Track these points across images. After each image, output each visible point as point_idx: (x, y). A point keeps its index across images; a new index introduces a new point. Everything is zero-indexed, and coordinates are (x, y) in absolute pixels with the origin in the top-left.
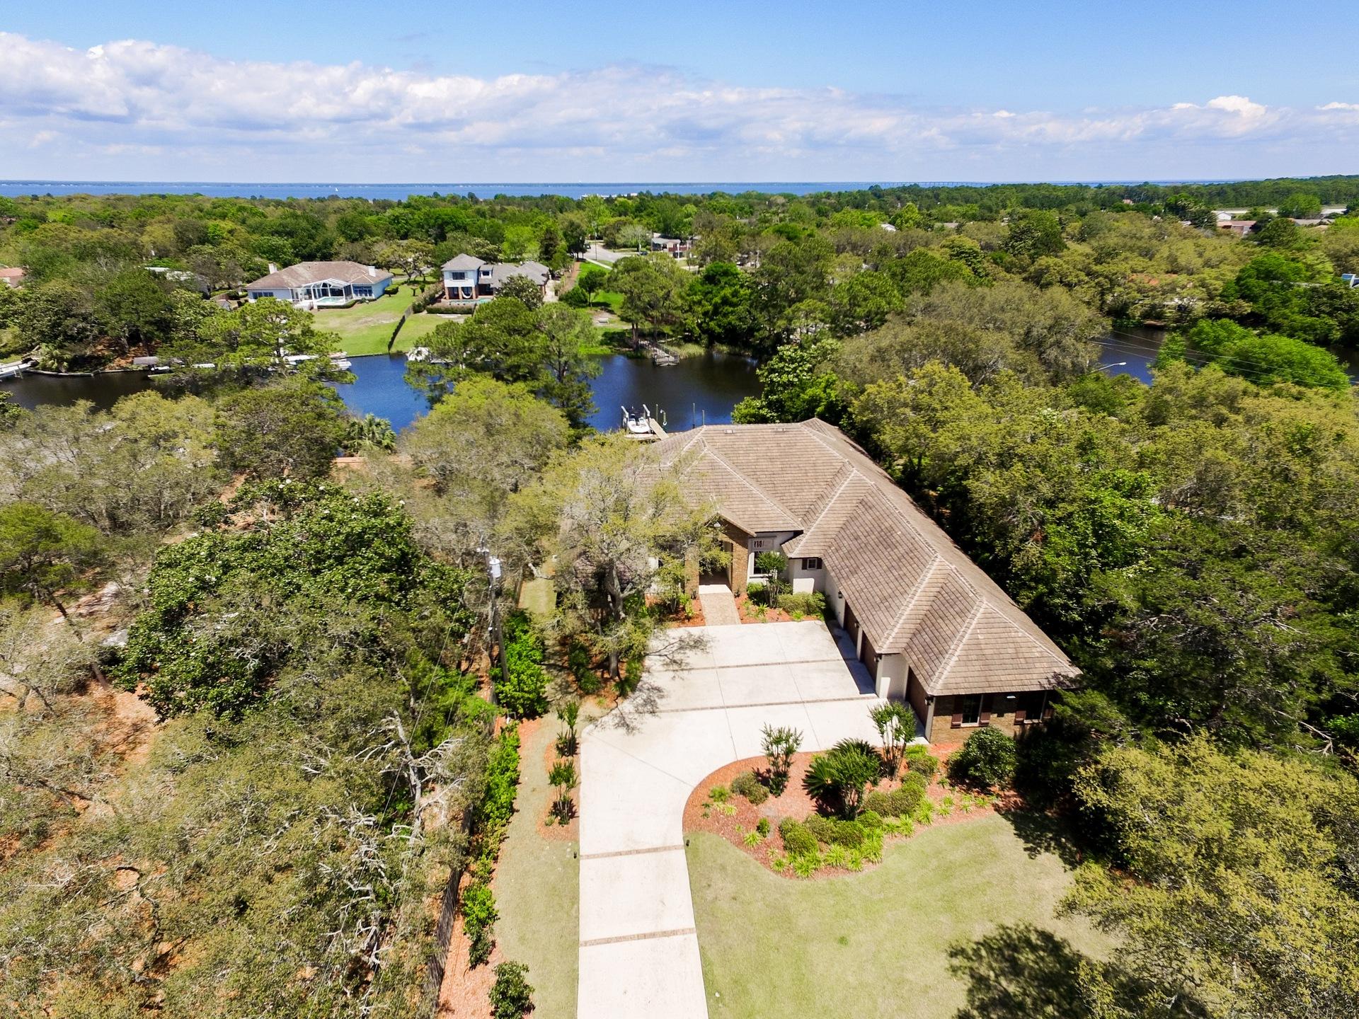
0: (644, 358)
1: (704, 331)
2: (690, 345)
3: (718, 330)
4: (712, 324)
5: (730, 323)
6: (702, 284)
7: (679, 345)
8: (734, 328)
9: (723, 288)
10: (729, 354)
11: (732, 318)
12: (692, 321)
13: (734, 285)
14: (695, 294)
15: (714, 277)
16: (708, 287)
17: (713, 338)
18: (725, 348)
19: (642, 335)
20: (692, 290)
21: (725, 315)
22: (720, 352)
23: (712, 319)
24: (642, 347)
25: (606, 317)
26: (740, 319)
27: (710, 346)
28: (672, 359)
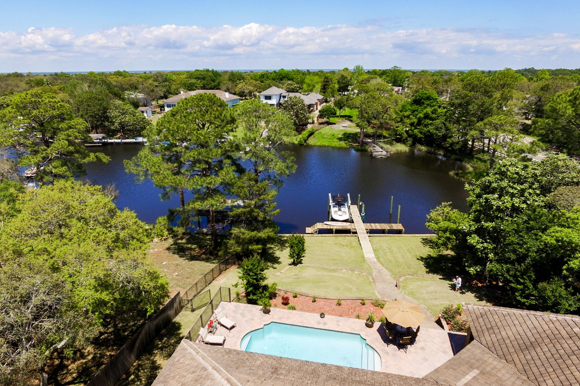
0: (366, 151)
1: (410, 136)
2: (399, 144)
3: (420, 135)
4: (416, 131)
5: (429, 131)
6: (412, 104)
7: (391, 144)
8: (432, 135)
9: (425, 108)
10: (426, 152)
11: (431, 128)
12: (402, 129)
13: (434, 106)
14: (406, 111)
15: (420, 100)
16: (415, 107)
17: (416, 140)
18: (424, 148)
19: (367, 136)
20: (403, 109)
21: (426, 126)
22: (420, 150)
23: (416, 128)
24: (367, 143)
25: (347, 123)
26: (437, 129)
27: (413, 145)
28: (384, 153)
